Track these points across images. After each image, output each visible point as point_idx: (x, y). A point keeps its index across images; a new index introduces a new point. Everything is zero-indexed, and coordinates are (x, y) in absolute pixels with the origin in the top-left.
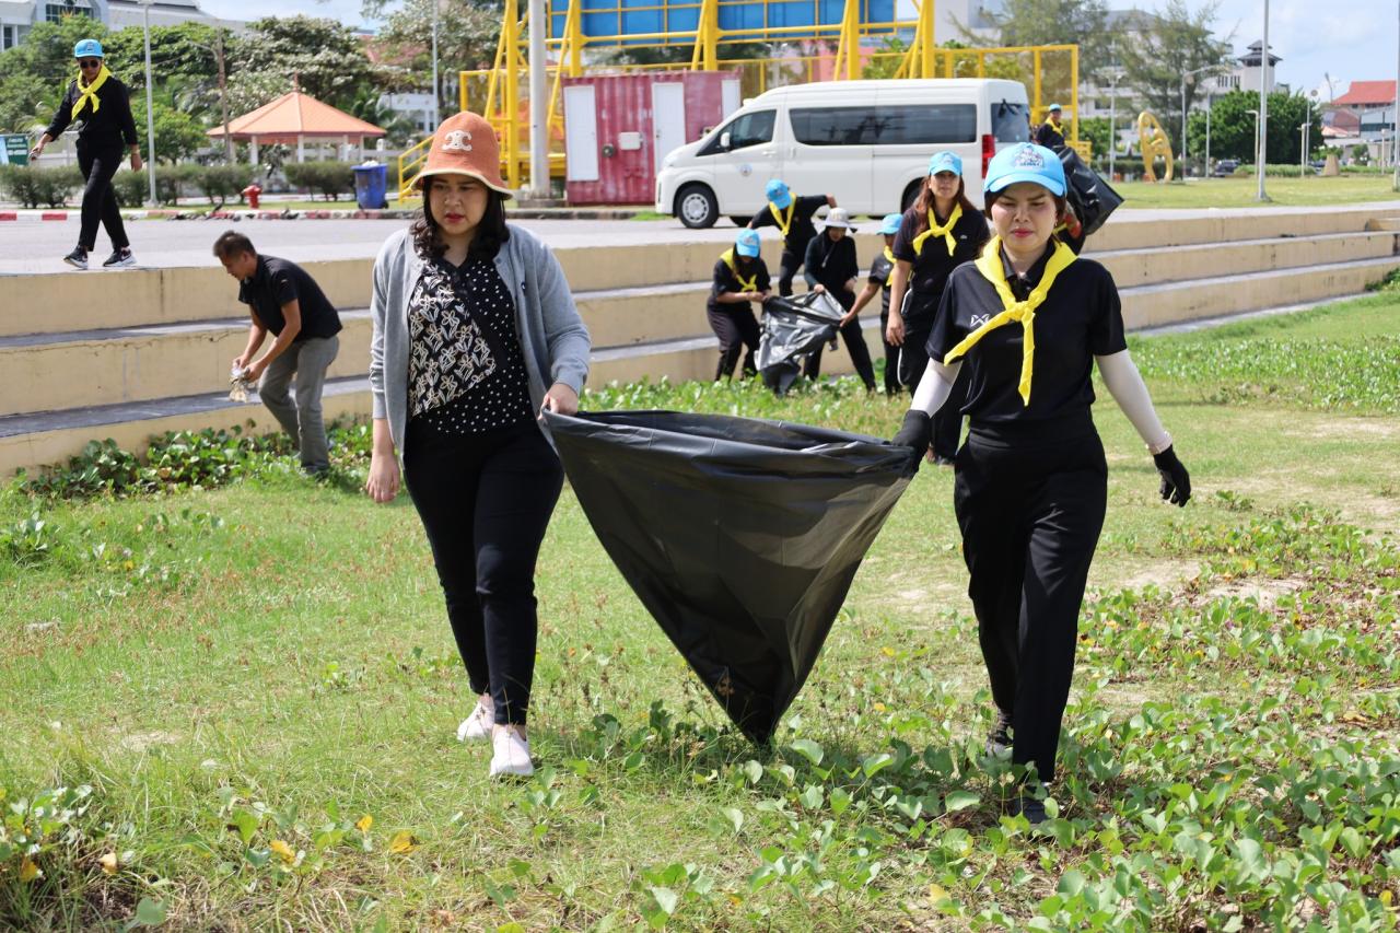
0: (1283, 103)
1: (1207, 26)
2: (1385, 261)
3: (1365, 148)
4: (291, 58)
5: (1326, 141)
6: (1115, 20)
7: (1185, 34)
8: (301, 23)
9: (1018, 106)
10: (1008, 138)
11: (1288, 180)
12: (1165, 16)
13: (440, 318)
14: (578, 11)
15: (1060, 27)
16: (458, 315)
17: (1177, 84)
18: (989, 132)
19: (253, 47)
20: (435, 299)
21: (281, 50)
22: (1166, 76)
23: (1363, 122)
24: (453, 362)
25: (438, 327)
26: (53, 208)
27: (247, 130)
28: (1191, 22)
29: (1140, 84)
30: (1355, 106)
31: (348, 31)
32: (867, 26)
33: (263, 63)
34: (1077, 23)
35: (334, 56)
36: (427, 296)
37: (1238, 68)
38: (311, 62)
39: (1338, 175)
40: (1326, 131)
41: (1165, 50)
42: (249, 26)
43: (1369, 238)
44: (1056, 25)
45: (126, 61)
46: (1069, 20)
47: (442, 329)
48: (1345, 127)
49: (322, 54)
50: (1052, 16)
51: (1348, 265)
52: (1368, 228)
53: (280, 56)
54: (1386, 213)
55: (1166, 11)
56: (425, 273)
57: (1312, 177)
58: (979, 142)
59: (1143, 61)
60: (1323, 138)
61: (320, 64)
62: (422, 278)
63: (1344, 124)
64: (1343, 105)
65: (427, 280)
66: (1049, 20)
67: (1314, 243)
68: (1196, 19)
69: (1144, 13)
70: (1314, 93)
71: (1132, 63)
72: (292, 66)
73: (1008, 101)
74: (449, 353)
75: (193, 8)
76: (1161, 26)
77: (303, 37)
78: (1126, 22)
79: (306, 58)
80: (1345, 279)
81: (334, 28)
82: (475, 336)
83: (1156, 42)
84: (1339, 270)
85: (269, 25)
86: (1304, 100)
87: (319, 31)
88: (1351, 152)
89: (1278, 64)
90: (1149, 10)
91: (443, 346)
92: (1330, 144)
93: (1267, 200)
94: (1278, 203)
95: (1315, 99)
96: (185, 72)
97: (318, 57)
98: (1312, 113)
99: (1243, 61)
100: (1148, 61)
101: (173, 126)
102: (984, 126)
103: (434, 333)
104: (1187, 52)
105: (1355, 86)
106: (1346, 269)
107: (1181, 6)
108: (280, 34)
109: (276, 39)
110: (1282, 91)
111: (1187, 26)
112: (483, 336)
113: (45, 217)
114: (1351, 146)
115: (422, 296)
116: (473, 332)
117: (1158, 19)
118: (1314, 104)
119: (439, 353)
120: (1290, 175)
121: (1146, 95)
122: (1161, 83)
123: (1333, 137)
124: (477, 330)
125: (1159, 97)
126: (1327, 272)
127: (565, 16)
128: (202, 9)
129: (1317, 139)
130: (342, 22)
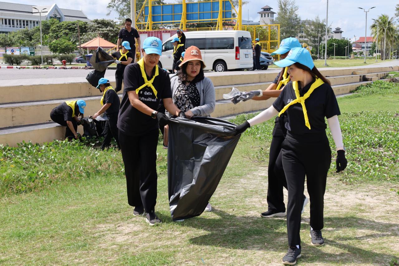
0: (343, 42)
1: (325, 24)
2: (356, 84)
3: (362, 52)
4: (101, 29)
5: (353, 51)
6: (302, 22)
7: (319, 25)
8: (103, 21)
9: (247, 38)
10: (244, 48)
11: (342, 60)
12: (315, 21)
13: (181, 98)
14: (151, 15)
15: (289, 23)
16: (186, 97)
17: (317, 37)
18: (238, 46)
19: (92, 26)
20: (180, 93)
21: (99, 27)
22: (315, 35)
23: (362, 46)
24: (184, 110)
25: (181, 100)
26: (18, 65)
27: (86, 46)
28: (321, 23)
29: (309, 37)
30: (361, 43)
31: (115, 23)
32: (224, 19)
33: (94, 30)
34: (293, 22)
35: (111, 28)
36: (179, 92)
37: (333, 34)
38: (105, 30)
39: (354, 59)
40: (353, 48)
41: (315, 29)
42: (91, 21)
43: (352, 77)
44: (288, 23)
45: (62, 30)
46: (291, 22)
47: (182, 101)
48: (358, 48)
49: (108, 28)
50: (287, 20)
51: (344, 85)
52: (353, 74)
53: (98, 28)
54: (358, 70)
55: (315, 20)
56: (179, 87)
57: (348, 59)
58: (235, 49)
59: (309, 32)
60: (352, 50)
61: (108, 30)
62: (178, 88)
63: (358, 47)
64: (358, 42)
65: (179, 88)
66: (286, 22)
67: (335, 79)
68: (322, 21)
69: (310, 20)
70: (350, 39)
71: (307, 32)
72: (101, 31)
73: (244, 37)
74: (183, 107)
75: (86, 18)
76: (314, 23)
77: (104, 24)
78: (305, 22)
79: (105, 29)
80: (343, 90)
81: (112, 22)
82: (190, 103)
83: (313, 27)
84: (341, 87)
85: (96, 21)
86: (348, 41)
87: (108, 23)
88: (359, 53)
89: (342, 33)
90: (311, 20)
91: (182, 105)
92: (354, 51)
93: (327, 66)
94: (330, 66)
95: (350, 41)
96: (76, 32)
97: (107, 29)
98: (349, 44)
99: (334, 32)
100: (311, 31)
101: (68, 45)
102: (236, 44)
103: (179, 102)
104: (320, 30)
105: (361, 38)
106: (344, 87)
107: (319, 19)
108: (98, 23)
109: (98, 24)
110: (343, 39)
111: (320, 23)
112: (192, 103)
113: (8, 68)
114: (359, 52)
115: (177, 92)
116: (189, 102)
117: (313, 22)
118: (350, 42)
119: (181, 107)
120: (343, 59)
121: (310, 40)
122: (314, 37)
123: (355, 50)
124: (190, 102)
125: (313, 40)
126: (338, 87)
127: (148, 16)
128: (88, 18)
129: (351, 50)
130: (114, 21)
